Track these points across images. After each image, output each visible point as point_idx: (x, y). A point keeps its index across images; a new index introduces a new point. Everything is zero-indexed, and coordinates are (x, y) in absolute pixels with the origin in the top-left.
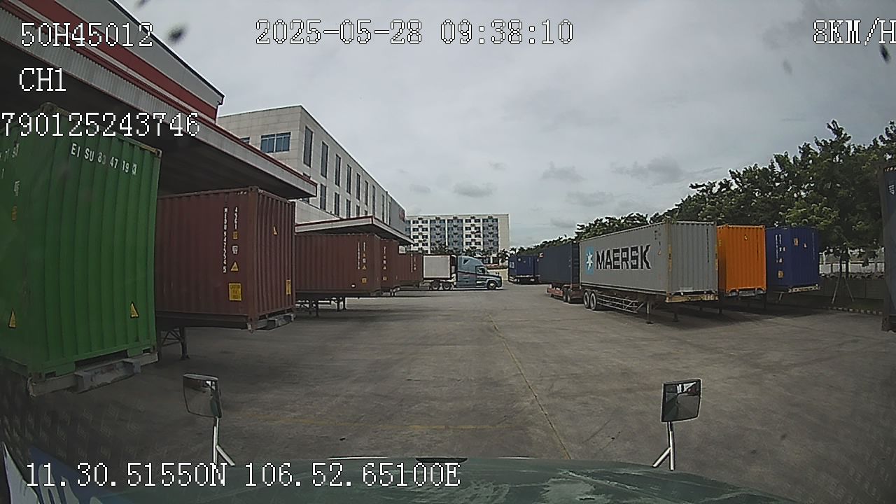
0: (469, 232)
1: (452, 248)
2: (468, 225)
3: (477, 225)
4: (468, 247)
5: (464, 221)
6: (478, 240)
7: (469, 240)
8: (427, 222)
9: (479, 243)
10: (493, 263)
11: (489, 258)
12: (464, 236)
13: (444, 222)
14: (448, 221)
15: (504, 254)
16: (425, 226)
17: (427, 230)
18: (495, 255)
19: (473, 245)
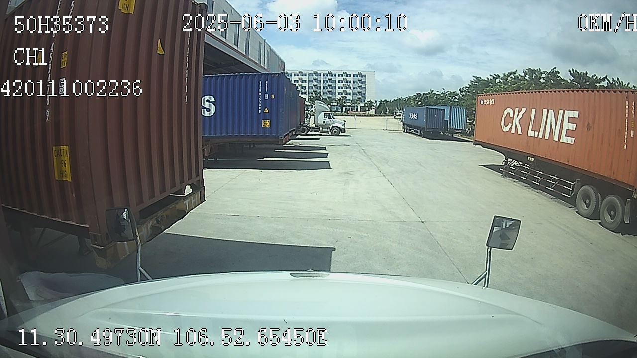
0: (341, 84)
1: (327, 98)
2: (341, 78)
3: (348, 78)
4: (340, 96)
5: (337, 75)
6: (348, 91)
7: (341, 91)
8: (306, 75)
9: (350, 94)
10: (361, 111)
11: (357, 107)
12: (337, 88)
13: (321, 75)
14: (324, 75)
15: (370, 105)
16: (304, 78)
17: (305, 81)
18: (363, 105)
19: (344, 95)
